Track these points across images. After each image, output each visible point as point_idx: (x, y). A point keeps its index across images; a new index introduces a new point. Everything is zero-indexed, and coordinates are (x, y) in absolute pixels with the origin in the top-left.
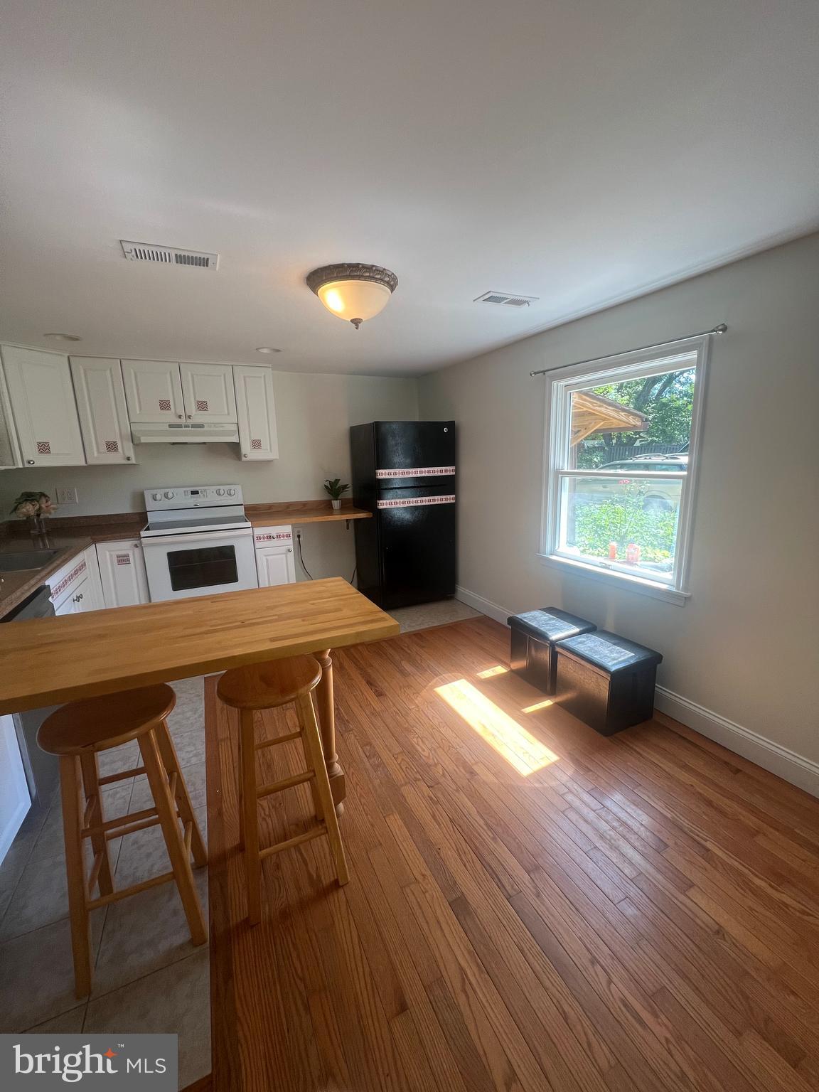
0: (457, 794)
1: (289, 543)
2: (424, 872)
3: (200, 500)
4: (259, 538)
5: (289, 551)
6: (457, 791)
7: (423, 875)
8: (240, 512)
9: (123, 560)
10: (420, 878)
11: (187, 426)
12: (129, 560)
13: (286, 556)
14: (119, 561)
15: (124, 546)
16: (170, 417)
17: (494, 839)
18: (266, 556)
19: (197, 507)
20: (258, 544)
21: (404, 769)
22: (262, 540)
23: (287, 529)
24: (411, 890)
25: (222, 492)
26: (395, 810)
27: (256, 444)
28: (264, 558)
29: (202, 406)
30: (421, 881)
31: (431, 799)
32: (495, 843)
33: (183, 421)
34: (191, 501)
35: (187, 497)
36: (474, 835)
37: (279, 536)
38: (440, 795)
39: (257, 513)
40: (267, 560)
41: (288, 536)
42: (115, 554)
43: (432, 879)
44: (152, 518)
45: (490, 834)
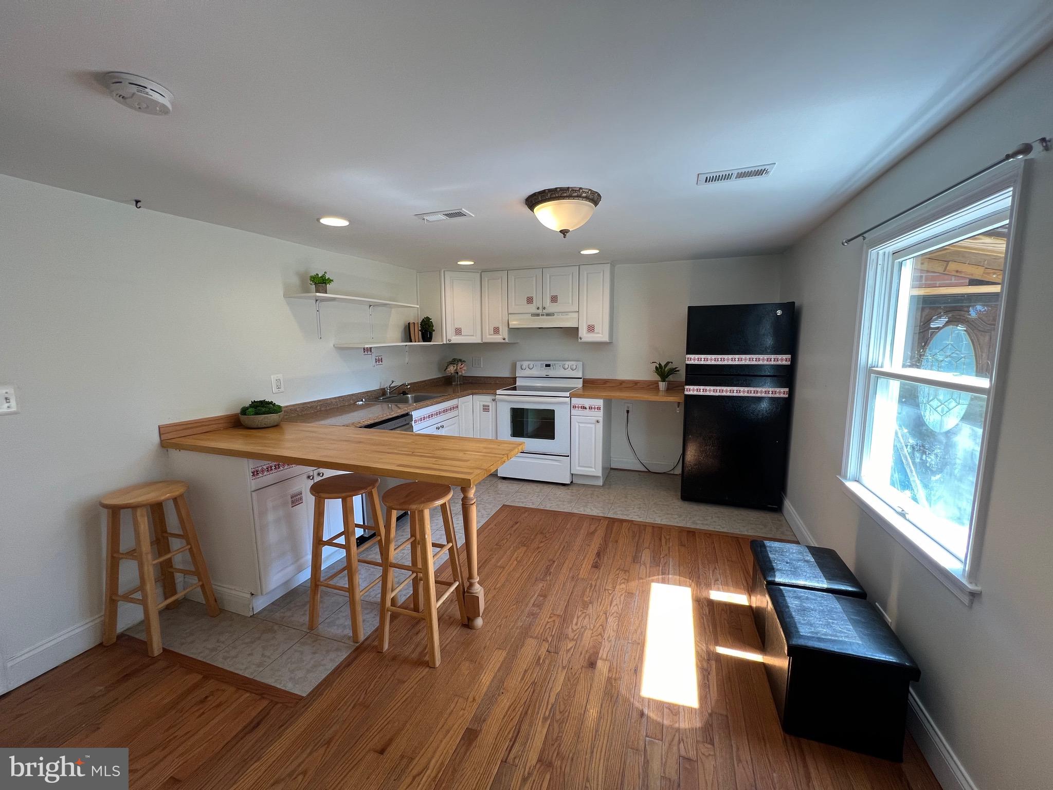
0: (560, 669)
1: (600, 415)
2: (477, 698)
3: (551, 372)
4: (575, 407)
5: (598, 422)
6: (564, 668)
7: (474, 699)
8: (579, 384)
9: (486, 408)
10: (471, 699)
11: (543, 315)
12: (489, 409)
13: (595, 426)
14: (484, 409)
15: (485, 399)
16: (532, 309)
17: (545, 719)
18: (578, 423)
19: (547, 377)
20: (574, 412)
21: (547, 627)
22: (577, 409)
23: (600, 402)
24: (458, 700)
25: (566, 366)
26: (507, 649)
27: (591, 329)
28: (577, 424)
29: (554, 299)
30: (469, 700)
31: (539, 658)
32: (542, 722)
33: (540, 311)
34: (545, 372)
35: (542, 368)
36: (535, 705)
37: (590, 408)
38: (547, 662)
39: (591, 386)
40: (579, 426)
41: (599, 408)
42: (482, 403)
43: (475, 706)
44: (519, 383)
45: (547, 714)
